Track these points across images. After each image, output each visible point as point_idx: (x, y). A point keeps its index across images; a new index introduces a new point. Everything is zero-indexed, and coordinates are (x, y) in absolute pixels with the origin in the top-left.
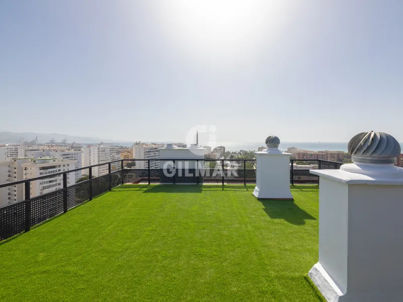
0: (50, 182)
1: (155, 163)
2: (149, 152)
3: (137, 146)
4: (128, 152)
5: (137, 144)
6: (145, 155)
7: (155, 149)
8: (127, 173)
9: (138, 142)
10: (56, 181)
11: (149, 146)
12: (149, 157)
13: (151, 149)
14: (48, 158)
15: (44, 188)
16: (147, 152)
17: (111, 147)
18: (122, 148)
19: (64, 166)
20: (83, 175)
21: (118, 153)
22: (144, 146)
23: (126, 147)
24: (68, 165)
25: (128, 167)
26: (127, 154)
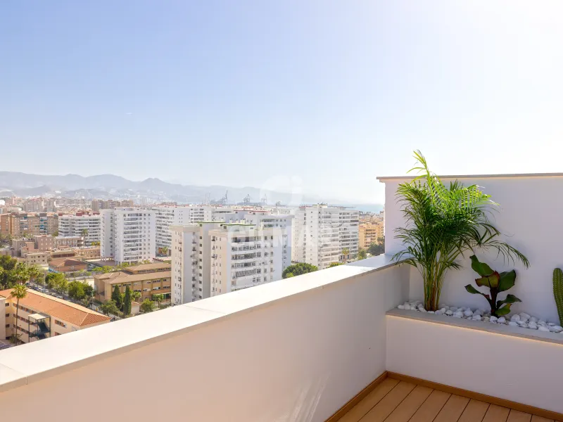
0: (246, 265)
4: (373, 224)
10: (254, 264)
14: (242, 222)
15: (238, 275)
17: (342, 212)
18: (361, 214)
19: (266, 238)
20: (293, 262)
21: (354, 222)
23: (367, 214)
24: (272, 238)
26: (371, 227)
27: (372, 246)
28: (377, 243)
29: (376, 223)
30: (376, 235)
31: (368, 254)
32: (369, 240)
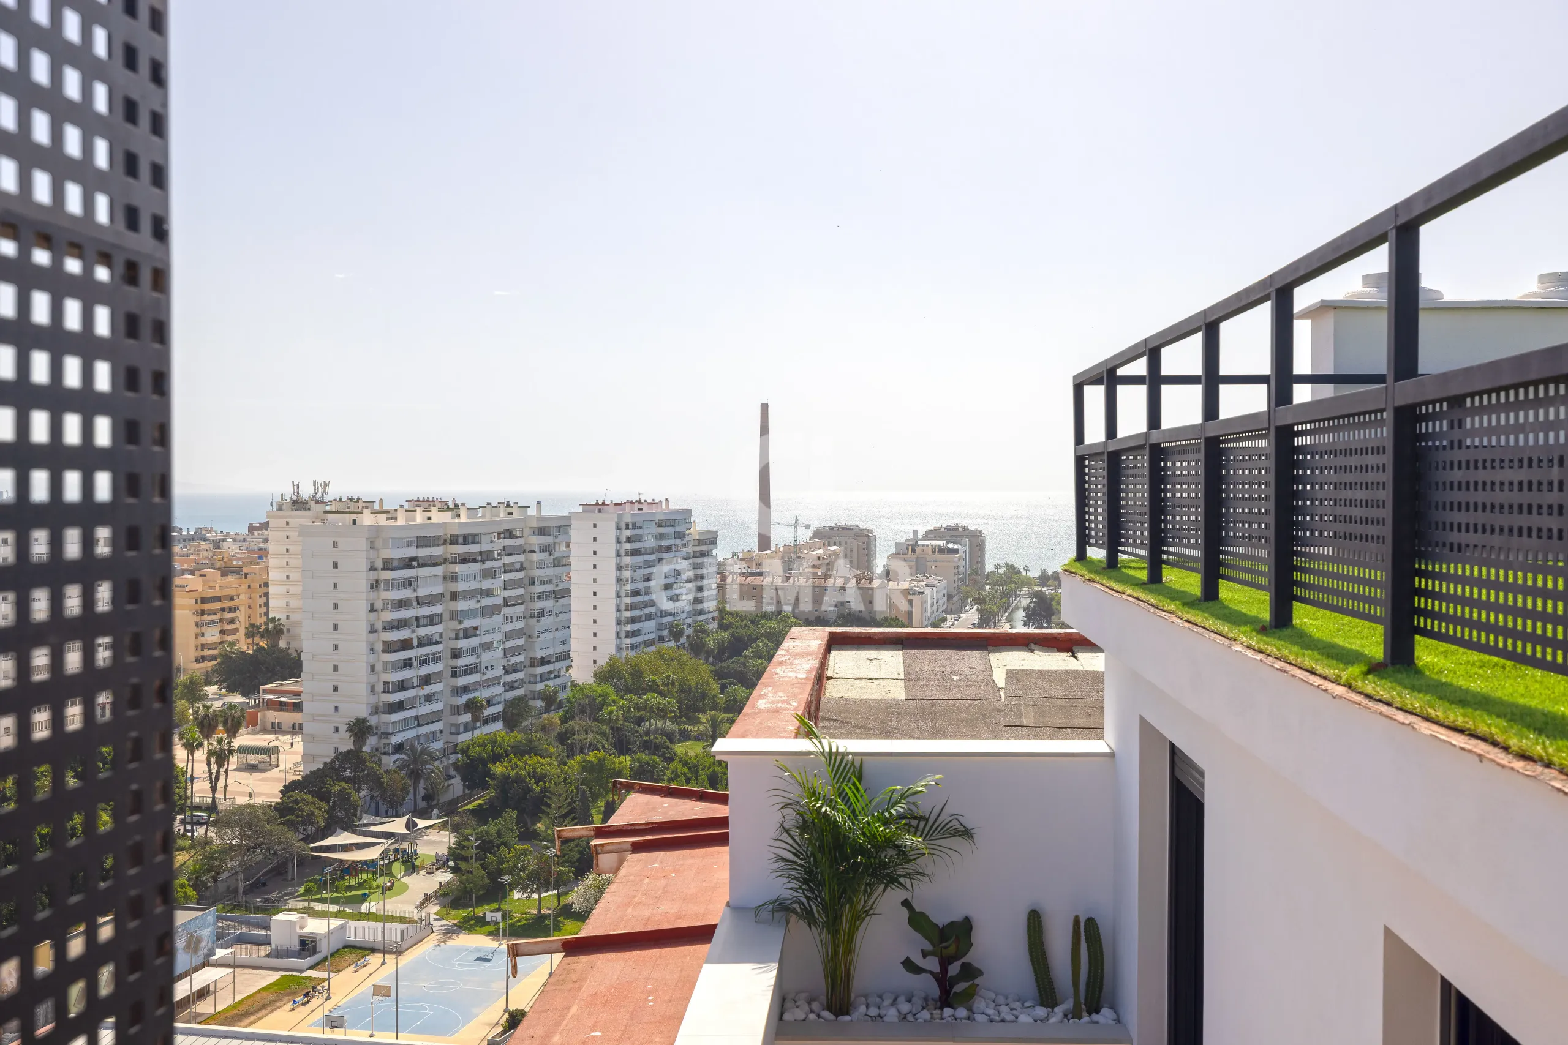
1: (456, 654)
2: (409, 563)
3: (301, 519)
4: (226, 572)
5: (298, 504)
6: (375, 585)
7: (454, 540)
8: (233, 730)
9: (307, 492)
11: (401, 521)
12: (402, 604)
13: (424, 541)
16: (388, 565)
22: (367, 519)
25: (231, 689)
26: (220, 585)
27: (226, 657)
28: (245, 646)
29: (237, 571)
30: (241, 615)
31: (211, 690)
32: (212, 635)
